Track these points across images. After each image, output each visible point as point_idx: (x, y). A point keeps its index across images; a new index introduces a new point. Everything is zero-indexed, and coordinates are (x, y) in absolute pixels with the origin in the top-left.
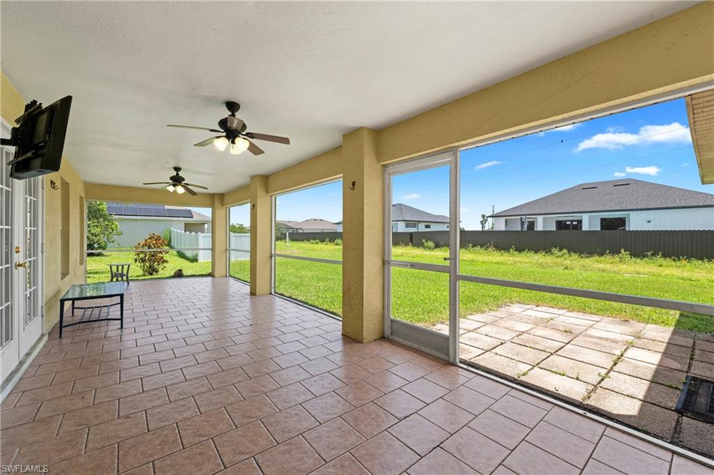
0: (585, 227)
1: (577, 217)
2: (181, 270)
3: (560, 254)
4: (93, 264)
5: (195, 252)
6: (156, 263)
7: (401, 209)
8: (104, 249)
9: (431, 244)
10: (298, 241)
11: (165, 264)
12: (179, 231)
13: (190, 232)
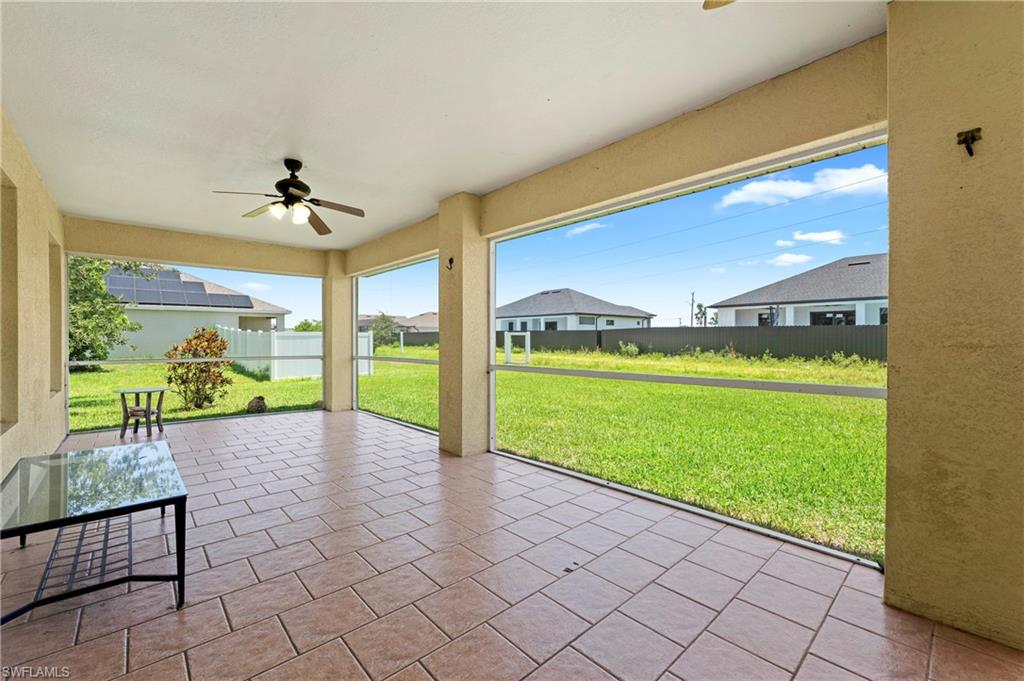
0: (860, 321)
1: (846, 306)
2: (261, 399)
3: (847, 361)
4: (80, 386)
5: (263, 364)
6: (210, 385)
7: (570, 297)
8: (100, 358)
9: (633, 348)
10: (413, 345)
11: (227, 387)
12: (232, 329)
13: (253, 330)
